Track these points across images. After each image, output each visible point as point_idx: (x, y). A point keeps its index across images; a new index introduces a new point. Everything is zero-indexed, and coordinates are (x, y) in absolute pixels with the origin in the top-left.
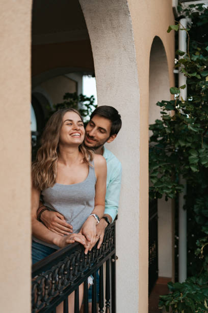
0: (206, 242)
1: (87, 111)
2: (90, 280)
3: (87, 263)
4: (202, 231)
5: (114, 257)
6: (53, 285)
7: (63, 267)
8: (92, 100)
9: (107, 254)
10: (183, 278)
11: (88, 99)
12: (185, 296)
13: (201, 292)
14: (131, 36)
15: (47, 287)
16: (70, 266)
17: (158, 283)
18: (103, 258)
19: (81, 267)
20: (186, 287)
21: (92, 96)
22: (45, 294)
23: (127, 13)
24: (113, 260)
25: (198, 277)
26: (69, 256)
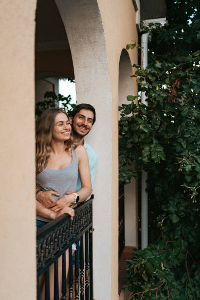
0: (165, 217)
1: (64, 109)
2: (74, 247)
3: (72, 233)
4: (162, 208)
5: (91, 229)
6: (47, 250)
7: (54, 235)
8: (69, 99)
9: (86, 226)
10: (145, 245)
11: (66, 99)
12: (146, 260)
13: (158, 257)
14: (105, 49)
15: (42, 251)
16: (59, 235)
17: (124, 251)
18: (83, 229)
19: (67, 236)
20: (148, 253)
21: (69, 96)
22: (41, 256)
23: (101, 31)
24: (91, 232)
25: (157, 244)
26: (59, 227)
